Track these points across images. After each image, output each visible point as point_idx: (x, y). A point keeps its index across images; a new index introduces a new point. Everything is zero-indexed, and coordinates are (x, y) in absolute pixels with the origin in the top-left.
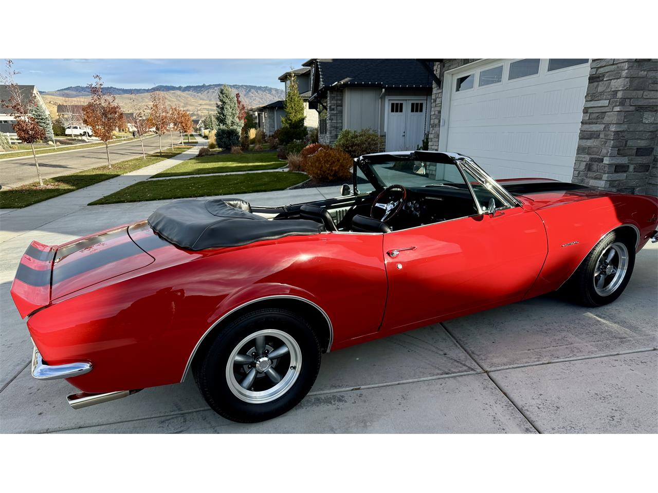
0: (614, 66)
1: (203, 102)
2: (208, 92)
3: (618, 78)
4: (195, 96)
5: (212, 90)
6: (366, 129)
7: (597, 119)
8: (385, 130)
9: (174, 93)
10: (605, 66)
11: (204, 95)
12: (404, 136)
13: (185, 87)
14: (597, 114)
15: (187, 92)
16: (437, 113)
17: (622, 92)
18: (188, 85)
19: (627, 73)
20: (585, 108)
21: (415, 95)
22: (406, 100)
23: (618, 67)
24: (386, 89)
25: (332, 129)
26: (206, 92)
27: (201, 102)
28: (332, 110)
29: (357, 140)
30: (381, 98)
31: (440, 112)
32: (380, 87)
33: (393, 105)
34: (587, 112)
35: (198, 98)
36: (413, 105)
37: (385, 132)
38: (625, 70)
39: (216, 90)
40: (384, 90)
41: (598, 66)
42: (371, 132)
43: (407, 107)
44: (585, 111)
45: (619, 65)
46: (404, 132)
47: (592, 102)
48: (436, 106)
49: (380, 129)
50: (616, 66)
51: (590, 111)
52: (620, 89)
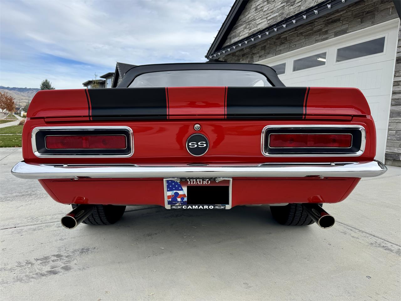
1: (24, 98)
2: (29, 92)
4: (18, 94)
5: (31, 92)
9: (3, 91)
11: (25, 94)
13: (12, 88)
15: (13, 91)
18: (14, 87)
20: (395, 82)
26: (27, 92)
27: (22, 97)
35: (21, 95)
39: (34, 92)
44: (395, 85)
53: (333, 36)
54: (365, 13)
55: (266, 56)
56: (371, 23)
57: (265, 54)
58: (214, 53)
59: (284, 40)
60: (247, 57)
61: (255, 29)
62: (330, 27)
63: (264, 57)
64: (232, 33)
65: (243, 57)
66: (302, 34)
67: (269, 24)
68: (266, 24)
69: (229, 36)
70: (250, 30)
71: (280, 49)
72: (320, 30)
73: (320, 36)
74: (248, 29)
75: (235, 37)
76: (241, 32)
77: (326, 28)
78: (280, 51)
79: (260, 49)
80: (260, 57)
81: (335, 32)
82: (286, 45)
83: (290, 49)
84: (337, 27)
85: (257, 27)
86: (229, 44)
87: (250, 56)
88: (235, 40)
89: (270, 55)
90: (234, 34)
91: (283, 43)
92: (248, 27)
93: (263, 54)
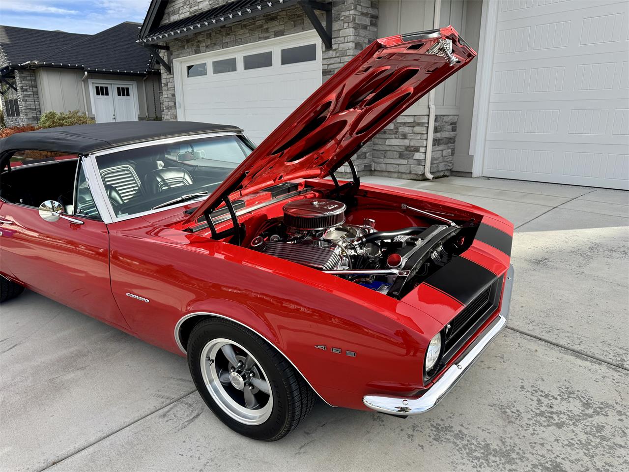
6: (75, 111)
8: (94, 113)
12: (114, 118)
16: (170, 96)
21: (120, 80)
22: (111, 84)
24: (89, 72)
25: (28, 111)
28: (23, 90)
29: (66, 122)
30: (83, 81)
31: (174, 95)
32: (81, 70)
33: (97, 88)
36: (118, 89)
37: (94, 115)
40: (86, 73)
41: (328, 63)
42: (79, 114)
43: (112, 91)
46: (114, 115)
48: (168, 90)
49: (88, 112)
53: (273, 36)
54: (296, 16)
55: (213, 47)
56: (301, 28)
57: (211, 44)
58: (149, 35)
59: (229, 31)
60: (193, 45)
61: (196, 8)
62: (270, 24)
63: (211, 48)
64: (170, 7)
65: (188, 44)
66: (246, 27)
67: (211, 4)
68: (207, 5)
69: (166, 11)
70: (191, 7)
71: (226, 41)
72: (261, 26)
73: (262, 34)
74: (188, 6)
75: (174, 13)
76: (181, 9)
77: (267, 24)
78: (226, 43)
79: (205, 36)
80: (207, 47)
81: (274, 32)
82: (232, 37)
83: (236, 43)
84: (275, 26)
85: (198, 5)
86: (167, 21)
87: (195, 44)
88: (175, 18)
89: (217, 47)
90: (171, 9)
91: (228, 34)
92: (187, 3)
93: (209, 43)
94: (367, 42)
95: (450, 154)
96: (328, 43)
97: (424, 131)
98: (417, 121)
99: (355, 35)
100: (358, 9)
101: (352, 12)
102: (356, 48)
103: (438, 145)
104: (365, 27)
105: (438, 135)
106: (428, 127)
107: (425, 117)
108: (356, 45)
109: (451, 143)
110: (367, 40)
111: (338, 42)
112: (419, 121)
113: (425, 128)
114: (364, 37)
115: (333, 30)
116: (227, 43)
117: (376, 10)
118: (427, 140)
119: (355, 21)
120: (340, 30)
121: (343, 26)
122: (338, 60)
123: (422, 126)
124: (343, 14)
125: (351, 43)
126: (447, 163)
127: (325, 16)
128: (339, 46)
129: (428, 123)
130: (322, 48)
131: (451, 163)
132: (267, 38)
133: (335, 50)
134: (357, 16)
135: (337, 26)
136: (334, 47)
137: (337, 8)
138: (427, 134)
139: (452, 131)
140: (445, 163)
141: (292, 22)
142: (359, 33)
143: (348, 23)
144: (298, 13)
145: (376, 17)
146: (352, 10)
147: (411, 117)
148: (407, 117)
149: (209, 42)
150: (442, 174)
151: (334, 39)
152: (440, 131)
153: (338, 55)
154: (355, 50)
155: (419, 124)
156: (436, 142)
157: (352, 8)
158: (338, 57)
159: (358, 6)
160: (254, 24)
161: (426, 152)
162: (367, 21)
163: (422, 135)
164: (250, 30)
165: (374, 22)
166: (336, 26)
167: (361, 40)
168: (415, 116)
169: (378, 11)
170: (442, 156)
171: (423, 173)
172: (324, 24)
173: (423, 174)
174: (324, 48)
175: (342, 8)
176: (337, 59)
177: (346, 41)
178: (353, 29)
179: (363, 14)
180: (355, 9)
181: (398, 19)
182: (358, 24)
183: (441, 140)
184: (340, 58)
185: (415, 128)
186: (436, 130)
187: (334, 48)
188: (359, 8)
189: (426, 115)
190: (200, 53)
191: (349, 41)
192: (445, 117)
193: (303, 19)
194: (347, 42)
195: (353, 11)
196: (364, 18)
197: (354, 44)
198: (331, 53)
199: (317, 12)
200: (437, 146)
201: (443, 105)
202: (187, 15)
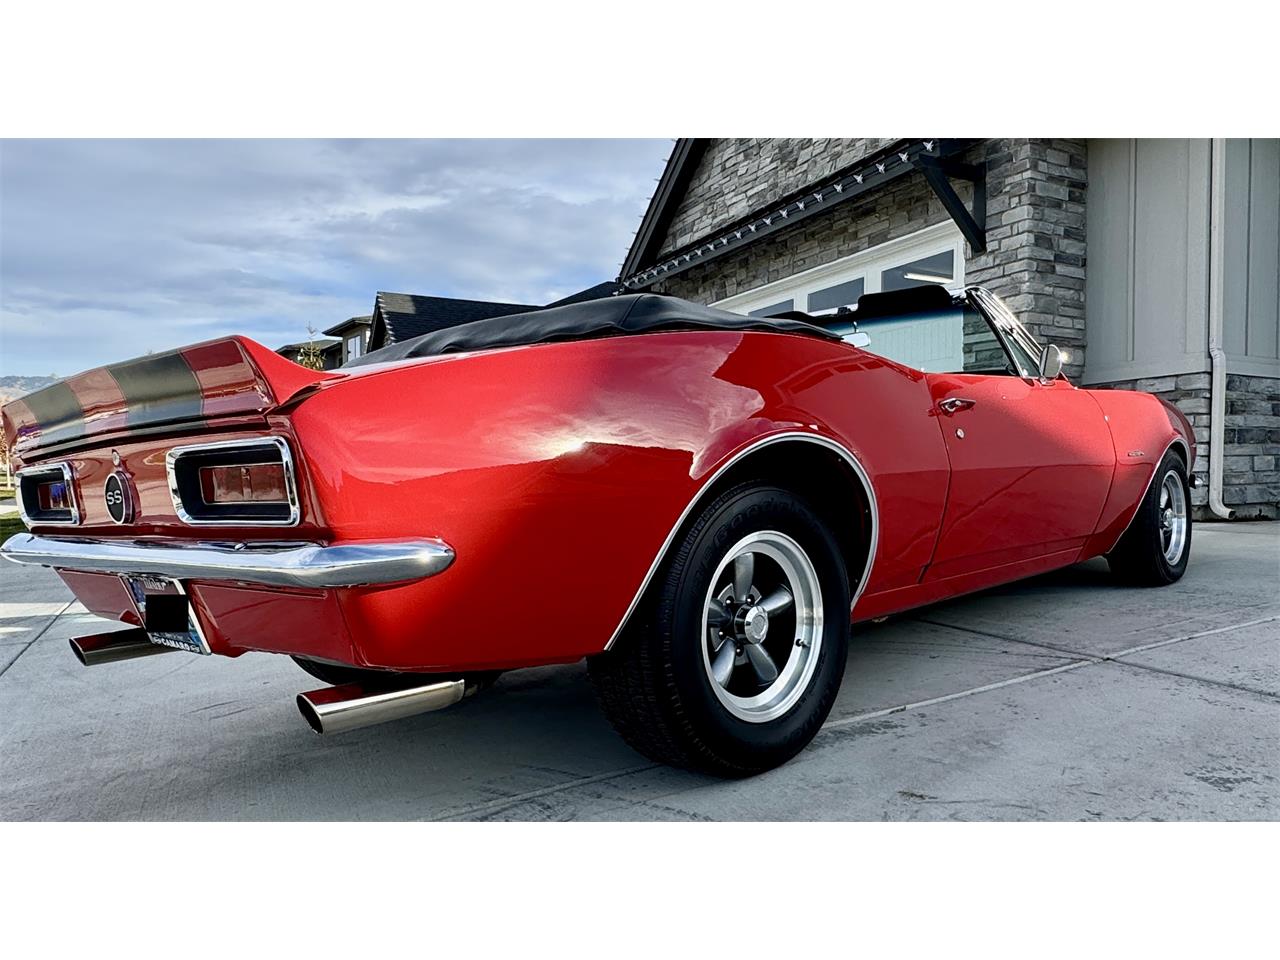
0: (1004, 279)
3: (1016, 295)
7: (991, 359)
10: (989, 280)
14: (989, 353)
17: (1027, 314)
19: (1028, 287)
20: (965, 345)
23: (1013, 279)
34: (970, 351)
38: (1024, 283)
41: (979, 280)
44: (967, 350)
45: (1014, 276)
47: (977, 336)
50: (1008, 278)
51: (975, 348)
52: (1023, 309)
53: (867, 245)
54: (913, 200)
55: (750, 282)
56: (923, 221)
57: (747, 277)
59: (782, 248)
60: (713, 285)
61: (725, 215)
63: (746, 286)
65: (705, 284)
66: (814, 236)
67: (751, 206)
68: (745, 207)
69: (670, 231)
71: (776, 268)
73: (845, 244)
74: (709, 214)
76: (696, 222)
77: (854, 225)
78: (776, 273)
79: (737, 265)
80: (739, 284)
81: (869, 236)
82: (787, 260)
83: (794, 269)
84: (872, 225)
85: (728, 212)
86: (671, 249)
87: (718, 282)
88: (684, 240)
89: (758, 282)
90: (680, 225)
91: (781, 255)
92: (709, 211)
93: (744, 277)
94: (1062, 233)
95: (1273, 468)
96: (977, 240)
97: (1201, 407)
98: (1182, 387)
99: (1033, 219)
100: (1040, 169)
101: (1028, 174)
102: (1036, 244)
103: (1239, 443)
104: (1057, 204)
105: (1239, 420)
106: (1210, 399)
107: (1203, 376)
108: (1037, 238)
109: (1272, 442)
110: (1063, 228)
111: (999, 237)
112: (1188, 388)
113: (1203, 400)
114: (1056, 223)
115: (988, 214)
116: (777, 271)
117: (1082, 172)
118: (1210, 427)
119: (1034, 191)
120: (1003, 212)
121: (1009, 204)
122: (999, 271)
123: (1196, 397)
124: (1009, 180)
125: (1026, 234)
126: (1265, 486)
127: (971, 191)
128: (1000, 244)
129: (1210, 391)
130: (965, 253)
131: (1275, 488)
132: (856, 250)
133: (993, 252)
134: (1037, 182)
135: (995, 205)
136: (990, 247)
137: (996, 171)
138: (1210, 414)
139: (1274, 415)
140: (1260, 487)
141: (905, 213)
142: (1043, 215)
143: (1019, 196)
144: (916, 194)
145: (1083, 186)
146: (1027, 170)
147: (1168, 379)
148: (1159, 380)
149: (742, 275)
150: (1255, 512)
151: (990, 233)
152: (1244, 411)
153: (997, 262)
154: (1035, 248)
155: (1188, 394)
156: (1233, 436)
157: (1028, 166)
158: (998, 265)
159: (1040, 162)
160: (830, 228)
161: (1209, 456)
162: (1062, 193)
163: (1198, 417)
164: (823, 240)
165: (1077, 194)
166: (993, 206)
167: (1049, 228)
168: (1177, 376)
169: (1086, 174)
170: (1253, 469)
171: (1204, 503)
172: (969, 207)
173: (1207, 507)
174: (969, 251)
175: (1006, 170)
176: (996, 269)
177: (1015, 232)
178: (1030, 207)
179: (1051, 178)
180: (1034, 167)
181: (1129, 183)
182: (1040, 197)
183: (1248, 431)
184: (1002, 268)
185: (1179, 403)
186: (1231, 408)
187: (989, 250)
188: (1042, 166)
189: (1204, 373)
190: (726, 297)
191: (1020, 231)
192: (1253, 382)
193: (928, 204)
194: (1018, 234)
195: (1029, 172)
196: (1055, 186)
197: (1032, 236)
198: (984, 260)
199: (957, 186)
200: (1236, 445)
201: (1246, 354)
202: (708, 231)
